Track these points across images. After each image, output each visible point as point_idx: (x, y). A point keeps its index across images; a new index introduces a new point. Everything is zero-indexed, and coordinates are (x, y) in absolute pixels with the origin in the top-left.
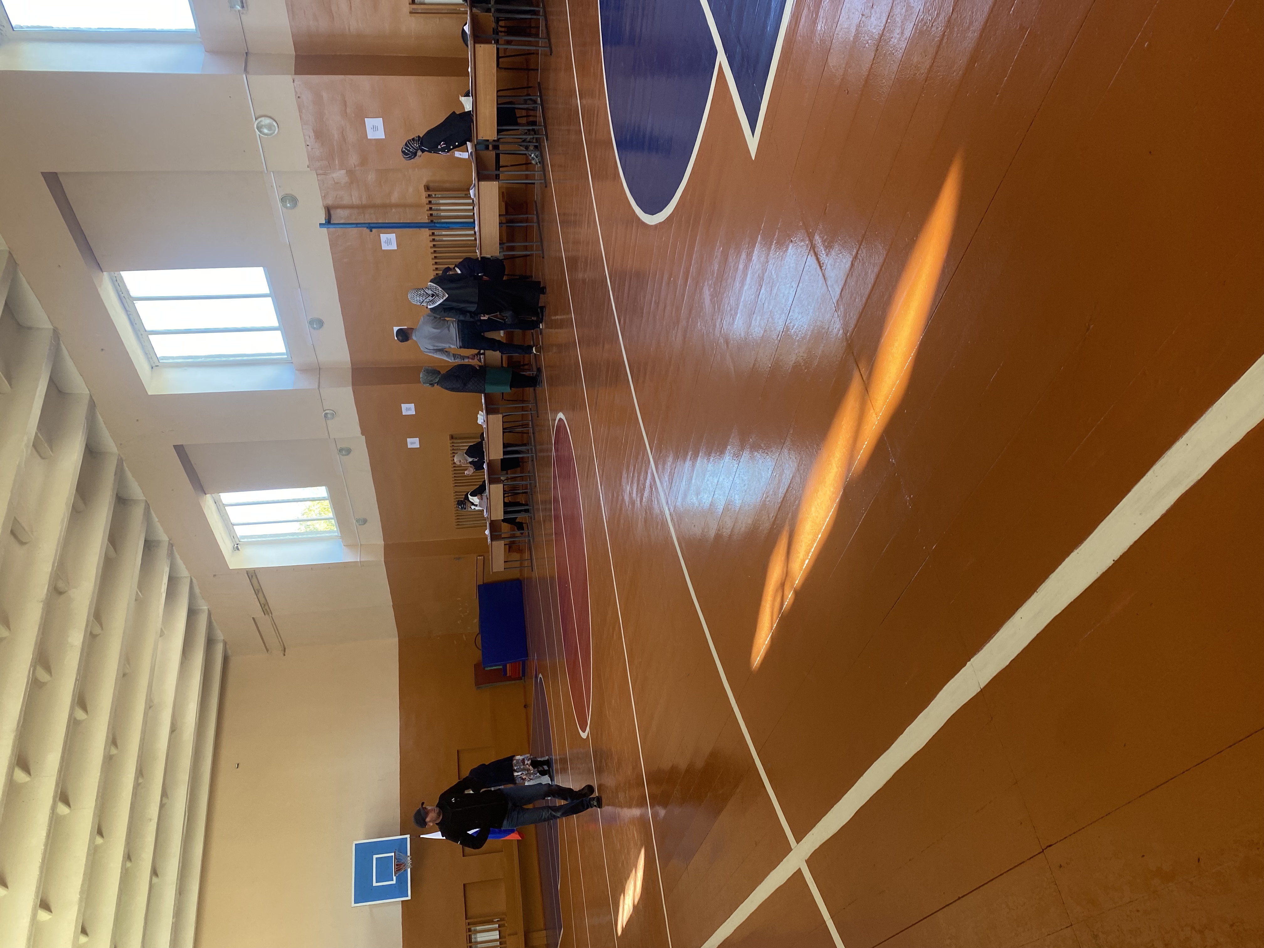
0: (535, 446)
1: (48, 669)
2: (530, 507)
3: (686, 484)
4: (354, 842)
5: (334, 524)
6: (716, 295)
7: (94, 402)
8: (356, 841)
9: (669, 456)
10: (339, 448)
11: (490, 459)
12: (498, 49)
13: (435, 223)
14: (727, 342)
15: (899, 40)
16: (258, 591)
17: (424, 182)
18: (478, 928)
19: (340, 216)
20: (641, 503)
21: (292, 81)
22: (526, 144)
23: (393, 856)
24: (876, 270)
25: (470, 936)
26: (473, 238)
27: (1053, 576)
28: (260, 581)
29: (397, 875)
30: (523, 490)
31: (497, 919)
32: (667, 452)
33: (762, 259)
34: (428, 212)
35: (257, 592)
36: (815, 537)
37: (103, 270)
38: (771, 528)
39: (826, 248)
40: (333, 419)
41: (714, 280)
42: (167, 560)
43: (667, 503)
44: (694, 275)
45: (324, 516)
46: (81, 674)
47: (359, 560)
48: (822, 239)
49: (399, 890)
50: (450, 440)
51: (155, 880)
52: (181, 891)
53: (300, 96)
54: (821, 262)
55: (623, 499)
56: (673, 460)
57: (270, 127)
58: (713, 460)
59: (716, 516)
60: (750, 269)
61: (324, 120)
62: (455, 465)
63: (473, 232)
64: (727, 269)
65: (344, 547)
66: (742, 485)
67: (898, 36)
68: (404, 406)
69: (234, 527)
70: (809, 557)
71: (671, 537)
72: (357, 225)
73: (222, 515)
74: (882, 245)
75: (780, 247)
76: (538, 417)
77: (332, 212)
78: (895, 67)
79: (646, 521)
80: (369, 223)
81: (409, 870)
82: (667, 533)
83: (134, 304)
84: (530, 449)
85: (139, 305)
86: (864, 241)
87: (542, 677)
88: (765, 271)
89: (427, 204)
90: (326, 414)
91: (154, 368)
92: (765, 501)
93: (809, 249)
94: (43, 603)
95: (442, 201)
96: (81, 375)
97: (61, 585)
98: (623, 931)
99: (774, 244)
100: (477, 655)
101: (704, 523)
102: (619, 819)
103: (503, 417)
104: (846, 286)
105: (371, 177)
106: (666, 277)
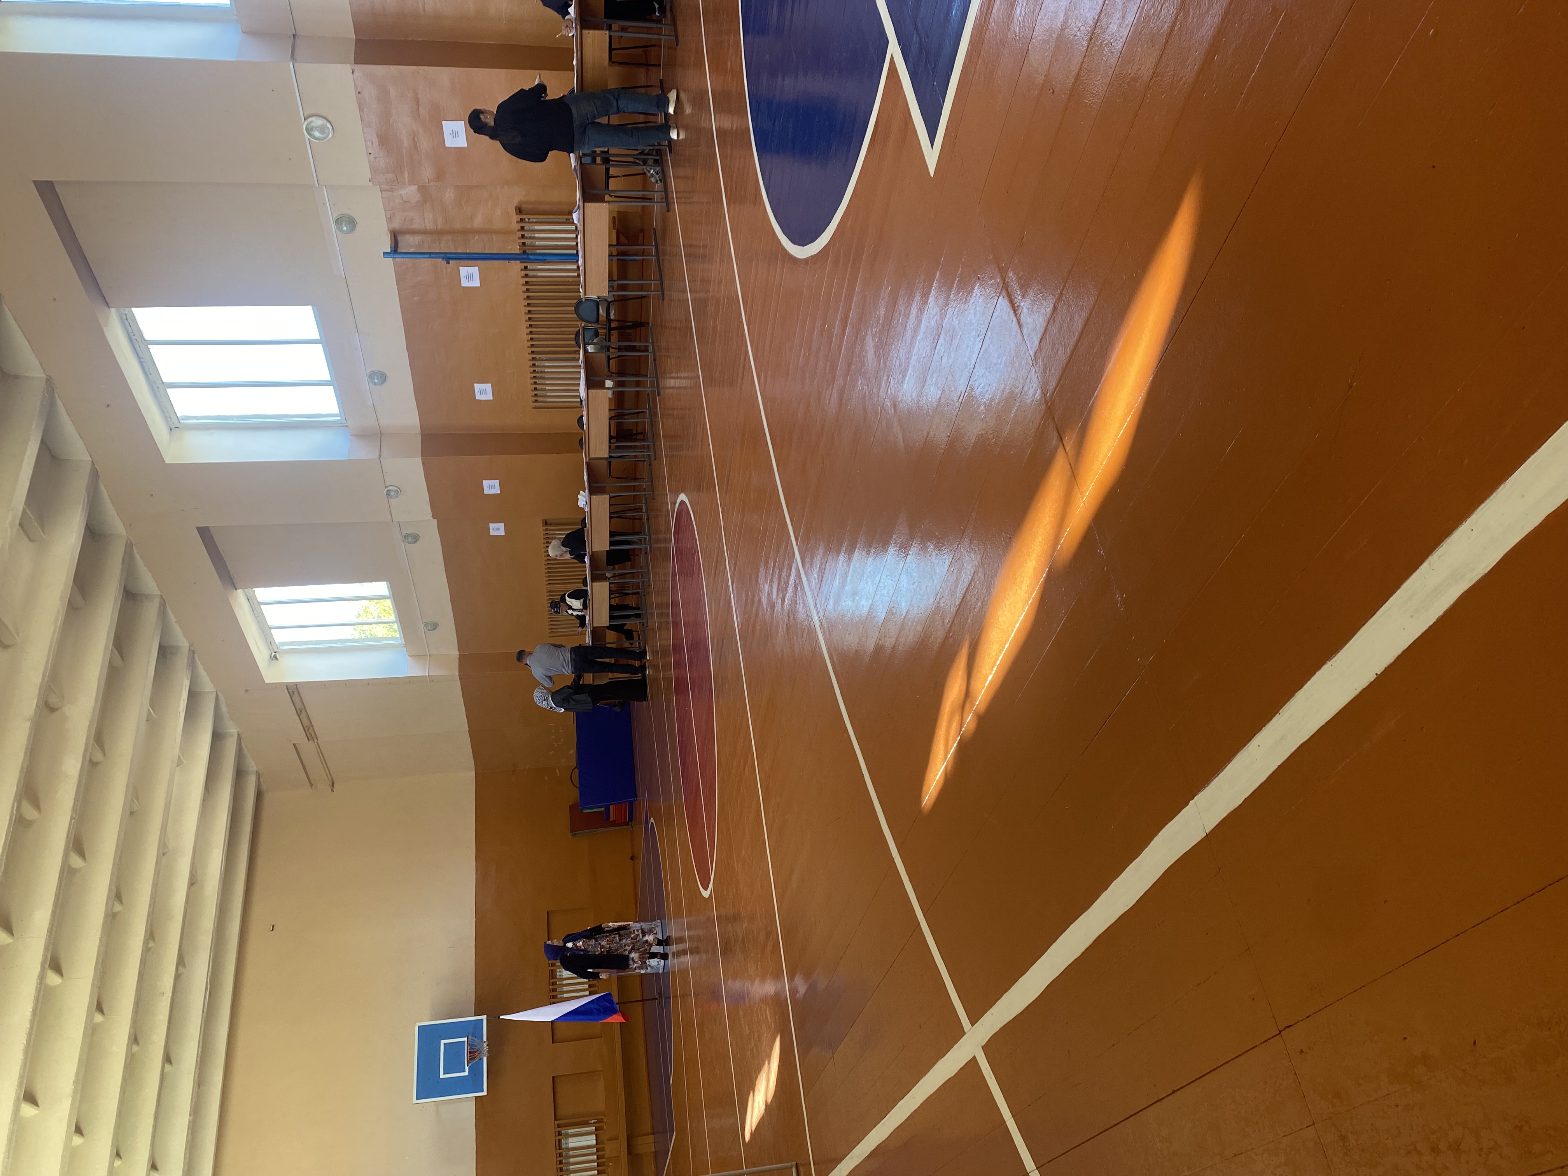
0: (650, 535)
1: (36, 803)
2: (642, 610)
3: (839, 582)
4: (417, 1023)
5: (397, 630)
6: (882, 347)
7: (98, 472)
8: (421, 1022)
9: (818, 549)
10: (404, 533)
11: (593, 550)
12: (610, 37)
13: (528, 254)
14: (895, 406)
15: (1120, 25)
16: (301, 711)
17: (516, 203)
18: (571, 1131)
19: (409, 243)
20: (782, 606)
21: (351, 71)
22: (643, 157)
23: (465, 1041)
24: (1085, 315)
25: (560, 1141)
26: (576, 274)
27: (1301, 695)
28: (303, 699)
29: (470, 1065)
30: (633, 589)
31: (594, 1121)
32: (816, 542)
33: (941, 301)
34: (519, 241)
35: (299, 712)
36: (1002, 646)
37: (110, 305)
38: (946, 636)
39: (1022, 287)
40: (397, 497)
41: (880, 327)
42: (187, 671)
43: (816, 605)
44: (854, 321)
45: (384, 619)
46: (78, 811)
47: (427, 675)
48: (1017, 276)
49: (472, 1084)
50: (543, 526)
51: (168, 1067)
52: (200, 1082)
53: (360, 91)
54: (1016, 305)
55: (760, 601)
56: (823, 553)
57: (322, 129)
58: (875, 552)
59: (877, 622)
60: (925, 314)
61: (391, 122)
62: (548, 558)
63: (575, 267)
64: (896, 313)
65: (409, 658)
66: (911, 583)
67: (1118, 22)
68: (486, 483)
69: (272, 631)
70: (993, 672)
71: (820, 648)
72: (430, 255)
73: (256, 615)
74: (1093, 283)
75: (963, 286)
76: (654, 499)
77: (399, 238)
78: (1113, 61)
79: (788, 628)
80: (446, 253)
81: (485, 1059)
82: (815, 643)
83: (149, 349)
84: (643, 539)
85: (153, 349)
86: (1070, 278)
87: (654, 822)
88: (944, 315)
89: (518, 230)
90: (389, 491)
91: (173, 429)
92: (939, 602)
93: (1001, 288)
94: (30, 721)
95: (537, 227)
96: (81, 438)
97: (54, 700)
98: (751, 1134)
99: (956, 282)
100: (573, 794)
101: (861, 631)
102: (748, 996)
103: (610, 499)
104: (1046, 335)
105: (449, 195)
106: (818, 325)
